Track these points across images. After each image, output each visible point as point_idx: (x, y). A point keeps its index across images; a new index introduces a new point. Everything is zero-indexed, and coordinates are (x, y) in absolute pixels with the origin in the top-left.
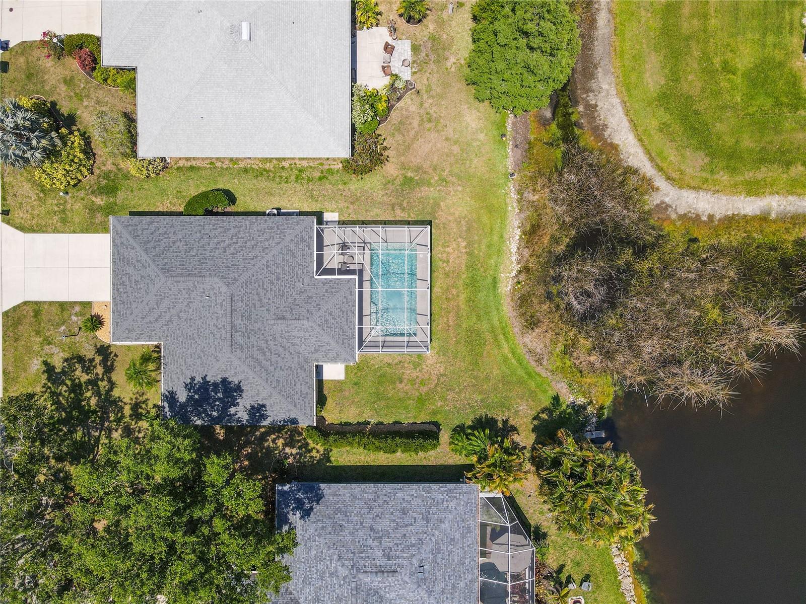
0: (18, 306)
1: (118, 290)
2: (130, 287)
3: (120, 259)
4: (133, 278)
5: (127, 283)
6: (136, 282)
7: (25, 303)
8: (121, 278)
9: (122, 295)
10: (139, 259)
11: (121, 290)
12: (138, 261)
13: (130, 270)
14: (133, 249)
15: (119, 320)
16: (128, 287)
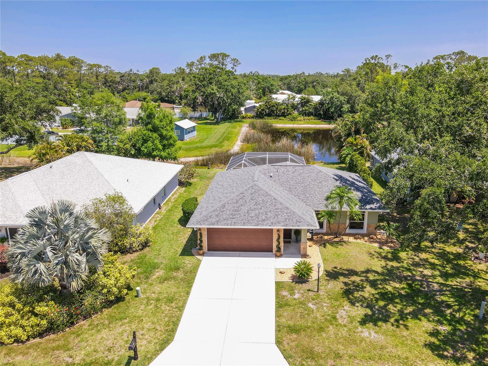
0: (283, 351)
1: (264, 220)
2: (261, 209)
3: (233, 218)
4: (253, 207)
5: (257, 212)
6: (256, 204)
7: (279, 343)
8: (252, 217)
9: (268, 216)
10: (235, 201)
11: (264, 217)
12: (237, 202)
13: (245, 209)
14: (224, 206)
15: (294, 220)
16: (261, 211)
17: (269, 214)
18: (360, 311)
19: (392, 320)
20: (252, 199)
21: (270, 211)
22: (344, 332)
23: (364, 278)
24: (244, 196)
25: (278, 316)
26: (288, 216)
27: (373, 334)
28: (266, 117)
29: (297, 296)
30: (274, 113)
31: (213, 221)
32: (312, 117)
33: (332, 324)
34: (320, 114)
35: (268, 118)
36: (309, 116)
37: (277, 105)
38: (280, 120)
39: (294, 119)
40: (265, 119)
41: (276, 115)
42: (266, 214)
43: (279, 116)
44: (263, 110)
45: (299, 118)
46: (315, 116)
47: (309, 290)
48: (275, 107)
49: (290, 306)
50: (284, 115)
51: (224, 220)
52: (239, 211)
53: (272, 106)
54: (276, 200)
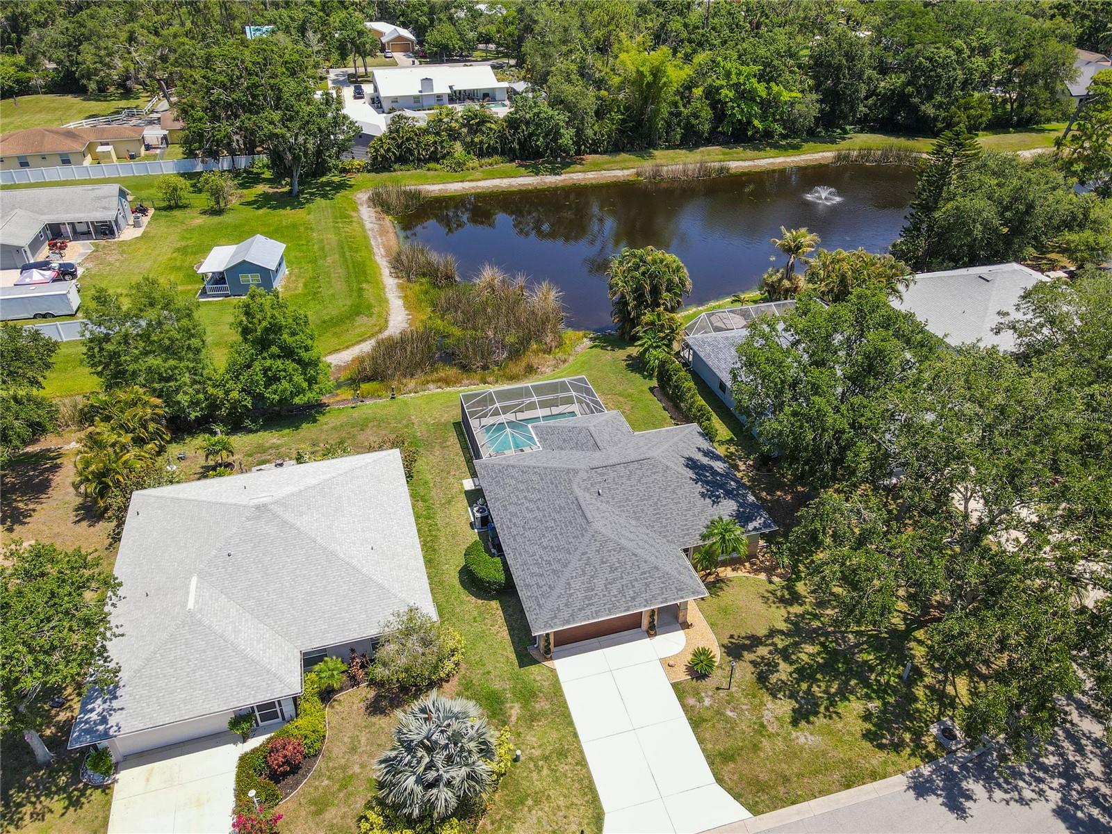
0: (729, 791)
2: (622, 578)
4: (610, 577)
5: (619, 585)
6: (613, 570)
7: (720, 780)
8: (615, 596)
9: (637, 590)
11: (631, 593)
12: (584, 573)
13: (599, 583)
17: (636, 584)
18: (785, 707)
19: (822, 709)
20: (603, 563)
21: (636, 580)
22: (780, 744)
23: (771, 648)
24: (589, 558)
25: (701, 741)
26: (663, 583)
27: (810, 737)
28: (396, 166)
29: (707, 702)
30: (412, 154)
31: (566, 616)
32: (496, 158)
33: (763, 736)
34: (512, 150)
35: (403, 167)
36: (489, 155)
37: (416, 135)
38: (429, 170)
39: (459, 166)
40: (395, 171)
41: (419, 160)
42: (633, 587)
43: (426, 161)
44: (389, 149)
45: (470, 164)
46: (503, 153)
47: (718, 689)
48: (413, 139)
49: (706, 720)
50: (434, 158)
51: (580, 610)
52: (593, 590)
53: (408, 139)
54: (636, 556)
